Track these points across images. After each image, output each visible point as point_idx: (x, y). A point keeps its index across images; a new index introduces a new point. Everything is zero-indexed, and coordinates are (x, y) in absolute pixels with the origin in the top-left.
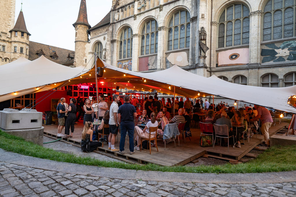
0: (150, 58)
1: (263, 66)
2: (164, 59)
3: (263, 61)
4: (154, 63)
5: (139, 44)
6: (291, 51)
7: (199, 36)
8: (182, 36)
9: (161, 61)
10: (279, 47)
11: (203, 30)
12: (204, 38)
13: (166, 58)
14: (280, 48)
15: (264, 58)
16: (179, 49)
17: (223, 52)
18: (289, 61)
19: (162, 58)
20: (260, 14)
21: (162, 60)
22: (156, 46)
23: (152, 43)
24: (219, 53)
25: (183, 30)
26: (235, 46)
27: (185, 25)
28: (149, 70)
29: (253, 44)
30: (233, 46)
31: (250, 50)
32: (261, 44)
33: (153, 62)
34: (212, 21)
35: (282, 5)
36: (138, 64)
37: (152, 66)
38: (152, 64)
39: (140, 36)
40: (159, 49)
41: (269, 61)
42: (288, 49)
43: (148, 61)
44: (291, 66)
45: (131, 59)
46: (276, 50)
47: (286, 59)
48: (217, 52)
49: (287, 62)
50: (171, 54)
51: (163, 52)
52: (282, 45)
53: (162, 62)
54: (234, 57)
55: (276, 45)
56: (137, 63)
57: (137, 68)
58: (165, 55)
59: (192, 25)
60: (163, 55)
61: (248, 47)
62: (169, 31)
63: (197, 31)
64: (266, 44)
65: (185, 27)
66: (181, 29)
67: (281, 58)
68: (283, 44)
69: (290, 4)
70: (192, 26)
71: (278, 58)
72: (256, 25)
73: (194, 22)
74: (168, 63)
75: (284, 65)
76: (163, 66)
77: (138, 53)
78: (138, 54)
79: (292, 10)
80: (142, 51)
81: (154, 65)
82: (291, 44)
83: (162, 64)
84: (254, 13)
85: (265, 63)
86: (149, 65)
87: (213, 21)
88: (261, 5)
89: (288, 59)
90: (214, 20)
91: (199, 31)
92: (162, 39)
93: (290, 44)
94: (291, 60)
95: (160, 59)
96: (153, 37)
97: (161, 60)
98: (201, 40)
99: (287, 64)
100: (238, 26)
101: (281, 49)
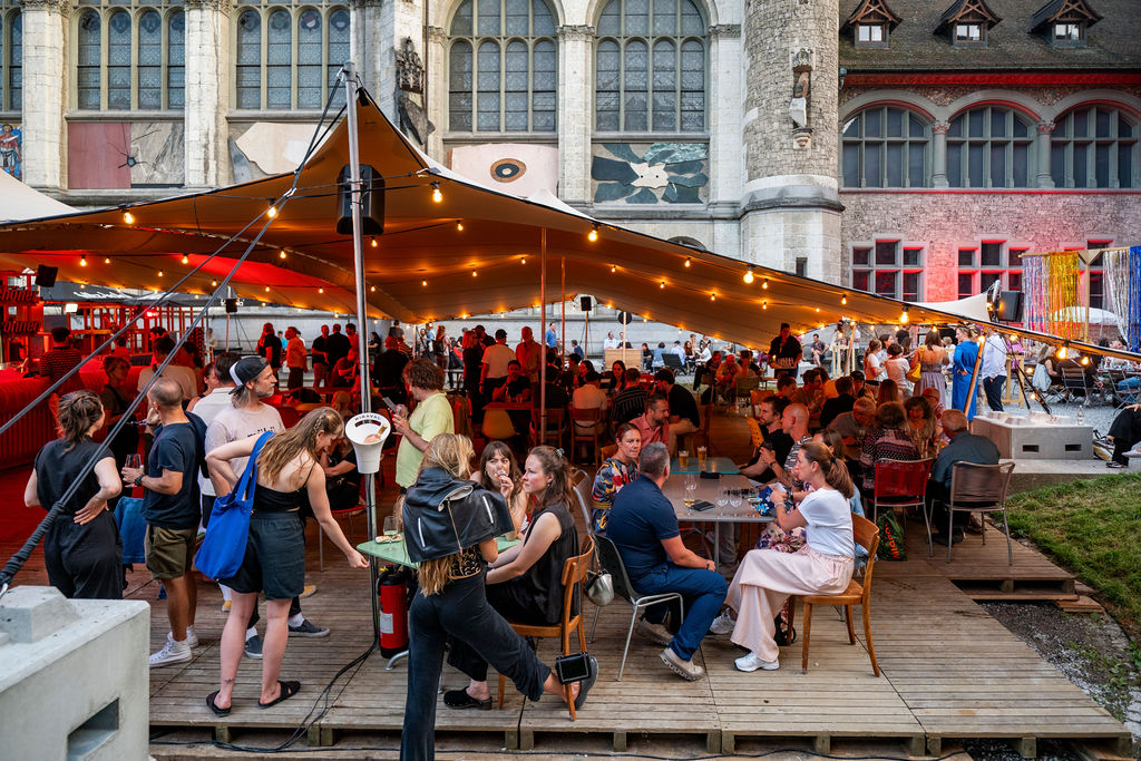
0: (137, 130)
1: (601, 212)
2: (223, 144)
3: (598, 198)
4: (163, 155)
5: (64, 48)
6: (673, 174)
7: (398, 72)
8: (310, 56)
9: (206, 154)
10: (640, 157)
11: (409, 49)
12: (416, 82)
13: (230, 141)
14: (644, 161)
15: (600, 185)
16: (294, 112)
17: (469, 148)
18: (667, 203)
19: (211, 138)
20: (590, 40)
21: (211, 147)
22: (169, 78)
23: (148, 58)
24: (454, 150)
25: (310, 29)
26: (508, 134)
27: (323, 12)
28: (134, 186)
29: (572, 136)
30: (503, 133)
31: (563, 154)
32: (594, 141)
33: (158, 149)
34: (427, 22)
35: (647, 25)
36: (61, 148)
37: (155, 167)
38: (151, 161)
39: (69, 8)
40: (192, 93)
41: (616, 198)
42: (663, 166)
43: (126, 141)
44: (675, 219)
45: (19, 120)
46: (634, 166)
47: (659, 195)
48: (447, 146)
49: (662, 206)
50: (258, 125)
51: (217, 114)
52: (650, 153)
53: (212, 155)
54: (507, 172)
55: (634, 148)
56: (56, 147)
57: (58, 169)
58: (224, 126)
59: (360, 21)
60: (217, 126)
61: (554, 142)
62: (242, 22)
63: (384, 47)
64: (607, 143)
65: (325, 23)
66: (303, 25)
67: (647, 195)
68: (652, 148)
69: (667, 29)
70: (359, 26)
71: (638, 191)
72: (581, 74)
73: (370, 12)
74: (245, 164)
75: (659, 216)
76: (217, 176)
77: (63, 93)
78: (64, 98)
79: (673, 48)
80: (85, 90)
81: (163, 167)
82: (673, 152)
83: (212, 164)
84: (574, 29)
85: (604, 203)
86: (135, 163)
87: (431, 23)
88: (593, 10)
89: (665, 198)
90: (436, 21)
91: (396, 53)
92: (210, 49)
93: (669, 153)
94: (672, 202)
95: (204, 141)
96: (150, 31)
97: (206, 146)
98: (406, 88)
99: (666, 212)
100: (517, 62)
101: (646, 164)
